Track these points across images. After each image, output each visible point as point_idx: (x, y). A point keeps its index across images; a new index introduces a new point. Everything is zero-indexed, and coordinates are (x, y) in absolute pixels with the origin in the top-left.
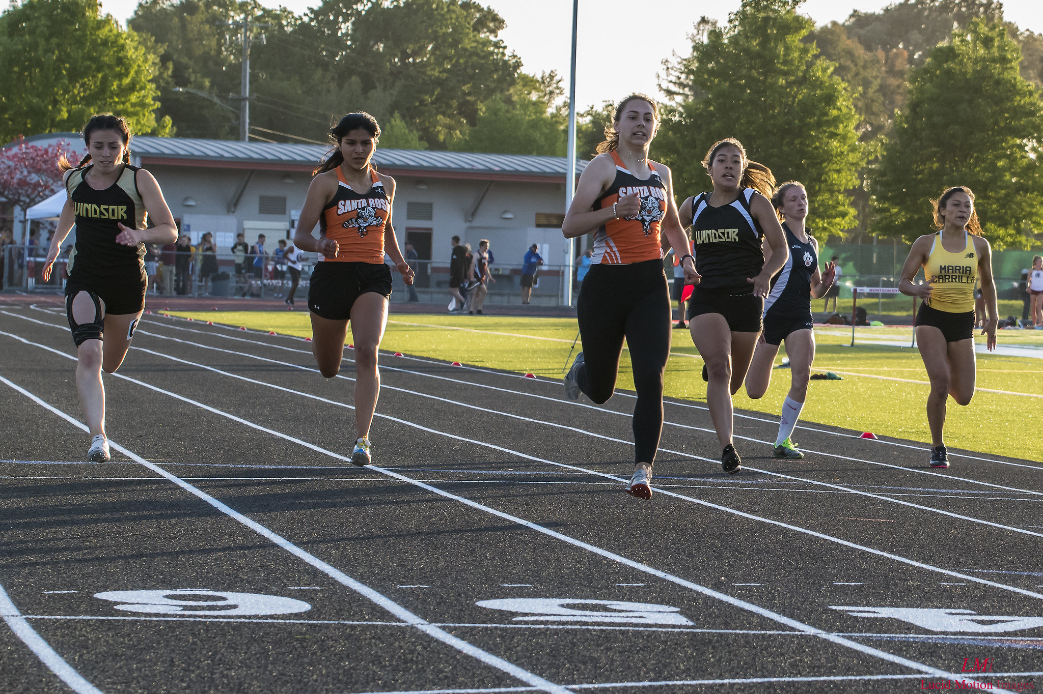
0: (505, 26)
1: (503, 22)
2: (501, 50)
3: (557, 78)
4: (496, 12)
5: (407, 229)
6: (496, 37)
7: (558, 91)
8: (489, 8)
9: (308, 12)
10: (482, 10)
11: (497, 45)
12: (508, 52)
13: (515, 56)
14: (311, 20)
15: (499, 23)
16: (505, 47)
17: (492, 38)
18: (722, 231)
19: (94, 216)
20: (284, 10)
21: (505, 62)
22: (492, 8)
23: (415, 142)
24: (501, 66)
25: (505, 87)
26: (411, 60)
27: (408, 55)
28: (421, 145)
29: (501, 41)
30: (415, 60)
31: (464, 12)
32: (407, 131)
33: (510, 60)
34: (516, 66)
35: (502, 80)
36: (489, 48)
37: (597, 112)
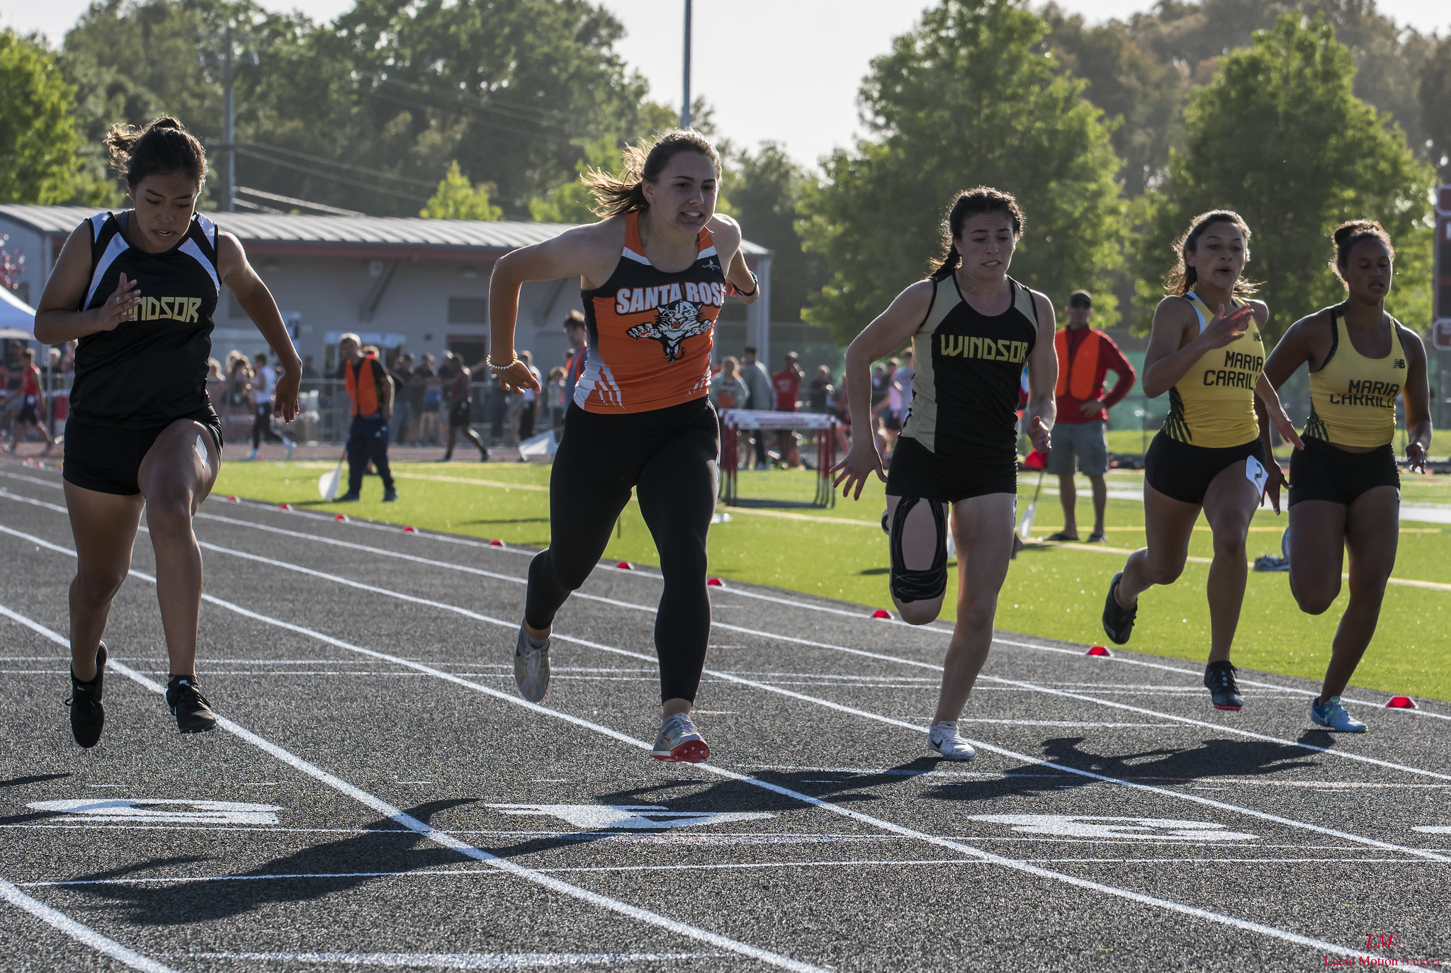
0: (623, 34)
1: (621, 27)
2: (618, 69)
3: (705, 109)
4: (610, 14)
5: (450, 337)
6: (610, 49)
8: (601, 9)
10: (590, 11)
11: (610, 62)
12: (628, 72)
13: (638, 77)
15: (616, 30)
16: (622, 66)
17: (605, 51)
18: (171, 300)
19: (986, 357)
20: (301, 16)
21: (623, 87)
22: (606, 7)
23: (483, 208)
24: (617, 94)
25: (623, 124)
26: (484, 85)
27: (480, 78)
28: (492, 213)
29: (618, 56)
30: (489, 85)
31: (563, 15)
32: (470, 192)
33: (630, 84)
34: (640, 92)
35: (619, 114)
36: (603, 67)
37: (749, 159)
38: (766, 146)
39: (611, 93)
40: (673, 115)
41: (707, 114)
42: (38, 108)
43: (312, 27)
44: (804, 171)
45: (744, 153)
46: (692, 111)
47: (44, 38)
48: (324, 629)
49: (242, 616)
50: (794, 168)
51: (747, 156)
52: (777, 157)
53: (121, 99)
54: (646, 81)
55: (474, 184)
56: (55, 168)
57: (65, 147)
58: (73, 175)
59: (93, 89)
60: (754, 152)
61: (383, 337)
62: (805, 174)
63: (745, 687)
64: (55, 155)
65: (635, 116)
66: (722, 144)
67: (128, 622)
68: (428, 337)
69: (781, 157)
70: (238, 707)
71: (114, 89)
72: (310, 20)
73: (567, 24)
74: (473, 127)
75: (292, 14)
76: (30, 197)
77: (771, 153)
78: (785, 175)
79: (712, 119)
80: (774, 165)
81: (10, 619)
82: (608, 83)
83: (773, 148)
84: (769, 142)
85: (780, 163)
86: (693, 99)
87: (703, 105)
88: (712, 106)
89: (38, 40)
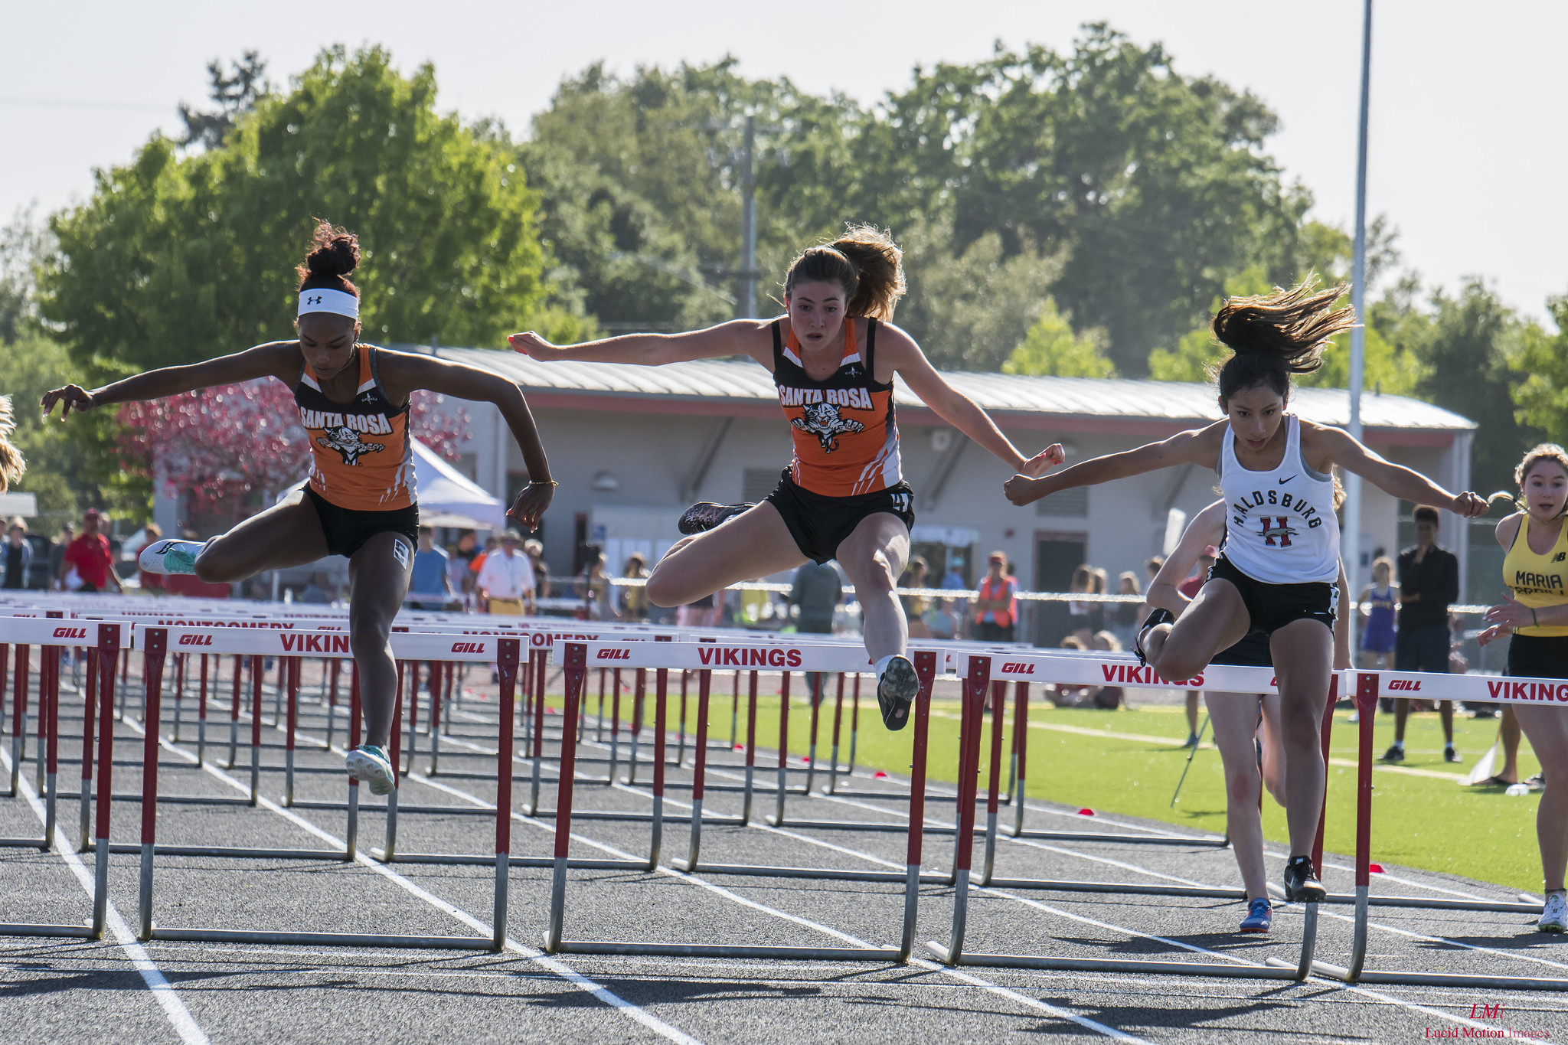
0: (1277, 128)
1: (1274, 119)
2: (1272, 176)
3: (1387, 231)
4: (1260, 101)
5: (1038, 534)
6: (1261, 147)
7: (1387, 258)
8: (1247, 94)
9: (885, 100)
10: (1230, 97)
11: (1260, 166)
12: (1286, 180)
13: (1300, 189)
14: (892, 116)
15: (1269, 123)
16: (1278, 172)
17: (1254, 152)
21: (1279, 200)
22: (1252, 93)
23: (1088, 363)
24: (1270, 208)
25: (1278, 250)
26: (1091, 196)
27: (1086, 189)
28: (1100, 370)
29: (1271, 159)
30: (1098, 197)
31: (1197, 102)
32: (1071, 338)
33: (1289, 197)
34: (1302, 207)
35: (1274, 235)
36: (1251, 173)
37: (1448, 299)
38: (1471, 282)
39: (1262, 208)
40: (1346, 239)
41: (1390, 238)
42: (493, 217)
43: (858, 111)
44: (1520, 317)
45: (1439, 292)
46: (1369, 235)
47: (502, 126)
48: (844, 925)
49: (736, 904)
50: (1508, 312)
51: (1443, 296)
52: (1484, 297)
53: (605, 209)
54: (1310, 193)
55: (1077, 326)
56: (514, 299)
57: (526, 271)
58: (537, 310)
59: (565, 195)
60: (1454, 292)
61: (950, 533)
62: (1521, 319)
63: (1401, 1010)
64: (513, 280)
65: (1295, 239)
66: (1408, 279)
67: (582, 911)
68: (1010, 534)
69: (1490, 298)
70: (718, 1027)
71: (599, 196)
72: (854, 103)
73: (1202, 115)
74: (1077, 252)
75: (828, 95)
76: (482, 337)
77: (1475, 292)
78: (1496, 324)
79: (1395, 245)
80: (1481, 308)
81: (425, 903)
82: (1258, 195)
83: (1479, 286)
84: (1473, 278)
85: (1489, 306)
86: (1370, 219)
87: (1383, 225)
88: (1396, 228)
89: (494, 128)
